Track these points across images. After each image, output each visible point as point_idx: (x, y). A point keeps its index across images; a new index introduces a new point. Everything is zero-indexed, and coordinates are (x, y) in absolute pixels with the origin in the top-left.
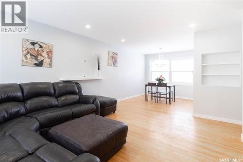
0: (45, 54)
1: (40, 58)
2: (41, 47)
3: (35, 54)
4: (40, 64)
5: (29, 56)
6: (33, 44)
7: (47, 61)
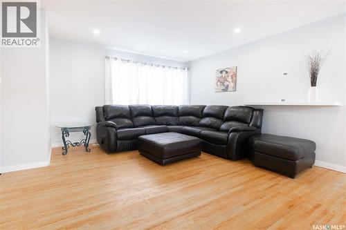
0: (229, 79)
1: (226, 83)
2: (227, 72)
3: (222, 80)
4: (226, 89)
5: (219, 84)
6: (221, 72)
7: (231, 85)
